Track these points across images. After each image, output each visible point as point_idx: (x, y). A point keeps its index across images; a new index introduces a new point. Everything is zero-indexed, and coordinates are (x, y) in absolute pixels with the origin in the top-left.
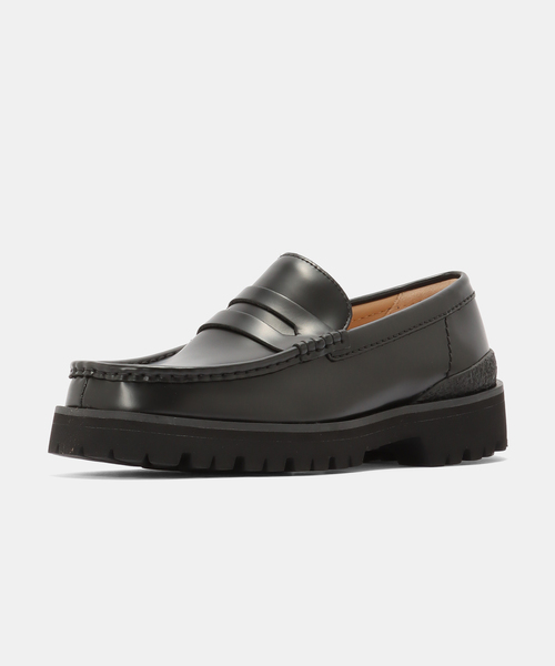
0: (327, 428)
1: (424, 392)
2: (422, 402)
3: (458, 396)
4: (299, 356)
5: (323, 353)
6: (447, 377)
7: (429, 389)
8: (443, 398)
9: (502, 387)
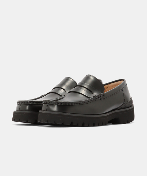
0: (101, 116)
1: (119, 107)
2: (119, 109)
3: (126, 108)
4: (95, 99)
5: (100, 98)
6: (124, 103)
7: (120, 106)
8: (123, 108)
9: (134, 106)
